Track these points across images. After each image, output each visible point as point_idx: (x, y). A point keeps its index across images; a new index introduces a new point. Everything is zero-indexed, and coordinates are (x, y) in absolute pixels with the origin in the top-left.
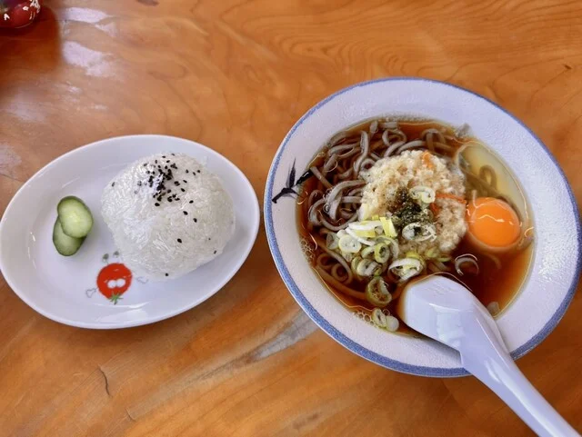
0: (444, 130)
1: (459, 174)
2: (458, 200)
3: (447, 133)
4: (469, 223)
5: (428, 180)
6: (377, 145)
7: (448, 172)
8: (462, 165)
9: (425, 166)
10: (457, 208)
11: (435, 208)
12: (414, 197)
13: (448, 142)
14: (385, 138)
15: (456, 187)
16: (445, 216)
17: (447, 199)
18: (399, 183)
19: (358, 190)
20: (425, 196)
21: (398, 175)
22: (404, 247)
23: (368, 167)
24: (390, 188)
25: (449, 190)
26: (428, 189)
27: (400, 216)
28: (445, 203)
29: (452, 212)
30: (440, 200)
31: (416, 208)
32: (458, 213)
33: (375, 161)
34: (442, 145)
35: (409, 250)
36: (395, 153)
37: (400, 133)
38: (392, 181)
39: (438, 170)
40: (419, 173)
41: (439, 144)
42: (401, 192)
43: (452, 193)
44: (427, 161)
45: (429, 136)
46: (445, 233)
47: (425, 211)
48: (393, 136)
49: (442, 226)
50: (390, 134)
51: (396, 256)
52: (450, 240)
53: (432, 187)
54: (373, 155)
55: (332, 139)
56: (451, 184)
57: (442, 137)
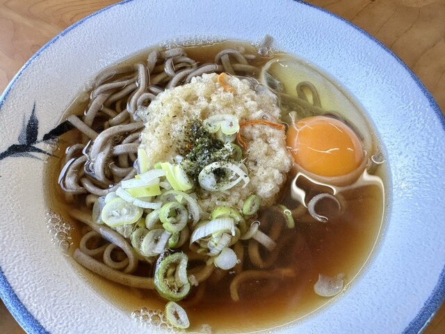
0: (242, 49)
1: (269, 95)
2: (273, 126)
3: (247, 52)
4: (292, 153)
5: (228, 106)
6: (159, 78)
7: (253, 93)
8: (272, 86)
9: (221, 89)
10: (273, 136)
11: (242, 141)
12: (211, 130)
13: (250, 62)
14: (168, 69)
15: (268, 110)
16: (257, 149)
17: (257, 126)
18: (188, 115)
19: (135, 135)
20: (225, 125)
21: (185, 105)
22: (207, 203)
23: (147, 103)
24: (176, 123)
25: (257, 114)
26: (229, 117)
27: (194, 159)
28: (256, 132)
29: (266, 142)
30: (247, 129)
31: (215, 143)
32: (275, 143)
33: (156, 94)
34: (244, 66)
35: (215, 206)
36: (182, 82)
37: (188, 59)
38: (178, 114)
39: (239, 92)
40: (214, 98)
41: (238, 66)
42: (192, 126)
43: (263, 118)
44: (224, 83)
45: (225, 59)
46: (261, 172)
47: (228, 146)
48: (179, 66)
49: (256, 164)
50: (175, 63)
51: (196, 218)
52: (270, 180)
53: (234, 113)
54: (153, 89)
55: (97, 78)
56: (259, 108)
57: (242, 58)
